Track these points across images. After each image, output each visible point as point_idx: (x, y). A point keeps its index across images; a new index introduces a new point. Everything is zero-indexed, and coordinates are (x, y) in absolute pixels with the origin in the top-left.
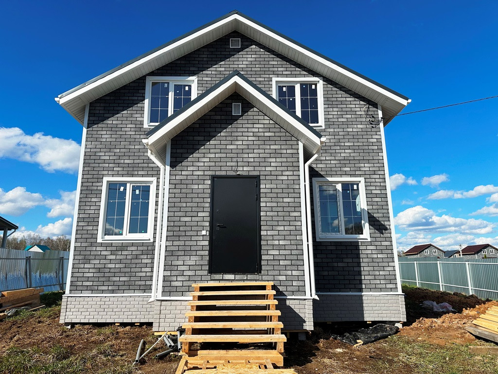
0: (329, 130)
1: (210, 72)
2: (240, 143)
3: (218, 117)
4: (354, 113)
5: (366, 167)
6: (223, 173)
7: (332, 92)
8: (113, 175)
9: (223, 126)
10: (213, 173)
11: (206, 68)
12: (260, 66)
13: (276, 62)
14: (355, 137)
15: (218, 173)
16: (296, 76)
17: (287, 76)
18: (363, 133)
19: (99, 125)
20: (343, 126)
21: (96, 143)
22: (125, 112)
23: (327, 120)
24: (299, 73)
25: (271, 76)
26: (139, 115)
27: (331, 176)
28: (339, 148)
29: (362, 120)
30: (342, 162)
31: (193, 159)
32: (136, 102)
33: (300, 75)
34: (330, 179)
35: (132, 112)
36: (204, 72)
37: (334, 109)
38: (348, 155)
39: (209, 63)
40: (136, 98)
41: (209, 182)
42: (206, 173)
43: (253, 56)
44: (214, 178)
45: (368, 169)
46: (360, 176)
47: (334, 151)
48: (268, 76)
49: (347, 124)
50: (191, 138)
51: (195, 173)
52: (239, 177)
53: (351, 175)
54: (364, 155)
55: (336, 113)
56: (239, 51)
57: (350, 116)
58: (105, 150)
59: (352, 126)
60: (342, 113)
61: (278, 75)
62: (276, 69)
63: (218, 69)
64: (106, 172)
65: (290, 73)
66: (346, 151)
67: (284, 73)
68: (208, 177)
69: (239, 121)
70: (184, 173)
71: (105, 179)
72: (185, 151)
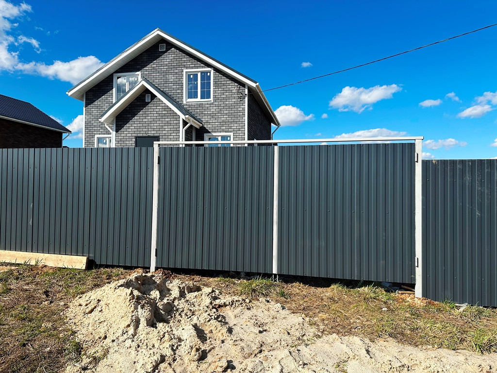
0: (215, 103)
1: (148, 68)
2: (150, 118)
3: (139, 103)
4: (231, 91)
5: (234, 126)
6: (141, 135)
7: (219, 78)
8: (99, 134)
9: (141, 108)
10: (136, 135)
11: (146, 66)
12: (177, 62)
13: (186, 58)
14: (230, 107)
15: (139, 135)
16: (197, 68)
17: (192, 68)
18: (235, 105)
19: (91, 105)
20: (223, 101)
21: (90, 116)
22: (104, 97)
23: (215, 96)
24: (199, 65)
25: (183, 68)
26: (111, 98)
27: (215, 132)
28: (220, 114)
29: (235, 96)
30: (221, 123)
31: (126, 128)
32: (108, 90)
33: (200, 67)
34: (214, 134)
35: (107, 96)
36: (145, 68)
37: (219, 89)
38: (225, 119)
39: (147, 62)
40: (109, 88)
41: (134, 140)
42: (133, 135)
43: (173, 56)
44: (136, 138)
45: (235, 127)
46: (231, 132)
47: (217, 117)
48: (181, 69)
49: (226, 99)
50: (125, 116)
51: (128, 135)
52: (149, 137)
53: (226, 132)
54: (234, 118)
55: (220, 92)
56: (164, 52)
57: (228, 94)
58: (94, 120)
59: (229, 100)
60: (224, 92)
61: (187, 68)
62: (186, 64)
63: (152, 66)
64: (96, 132)
65: (194, 65)
66: (225, 116)
67: (191, 66)
68: (134, 137)
69: (149, 105)
70: (122, 135)
71: (96, 136)
72: (122, 123)
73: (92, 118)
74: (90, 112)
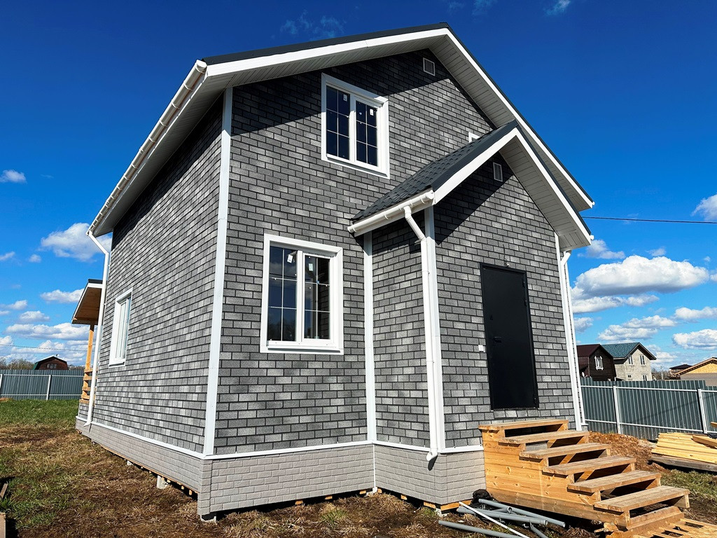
1: (402, 99)
2: (505, 221)
6: (492, 262)
8: (280, 233)
9: (486, 192)
10: (481, 260)
11: (398, 91)
12: (456, 111)
13: (470, 111)
15: (486, 261)
25: (467, 129)
26: (314, 137)
31: (459, 235)
35: (303, 127)
36: (396, 95)
41: (479, 272)
42: (474, 258)
43: (449, 94)
44: (483, 267)
48: (464, 128)
52: (507, 270)
56: (433, 80)
61: (474, 131)
62: (472, 122)
64: (268, 225)
67: (480, 130)
68: (477, 265)
69: (501, 190)
70: (450, 253)
71: (268, 238)
72: (449, 219)
73: (255, 175)
74: (249, 154)
